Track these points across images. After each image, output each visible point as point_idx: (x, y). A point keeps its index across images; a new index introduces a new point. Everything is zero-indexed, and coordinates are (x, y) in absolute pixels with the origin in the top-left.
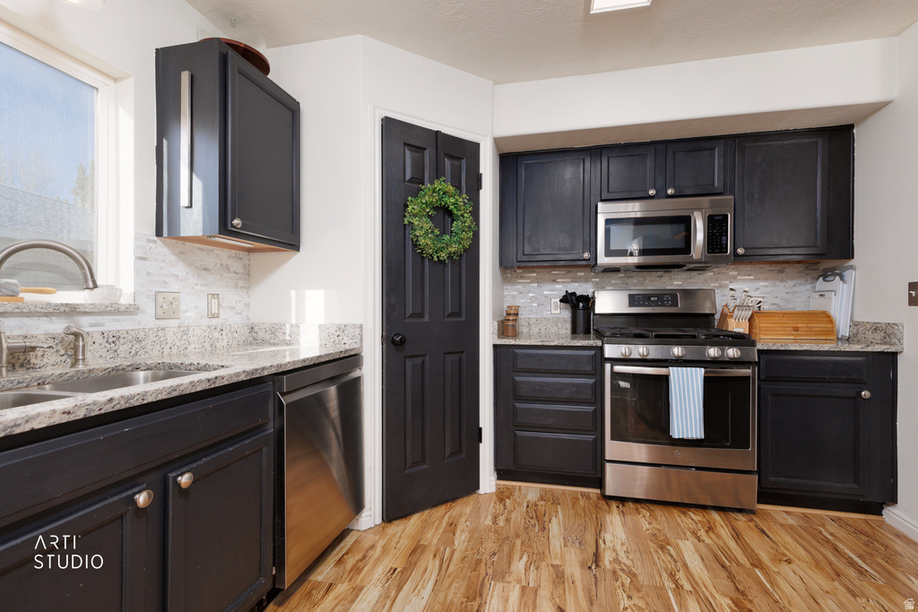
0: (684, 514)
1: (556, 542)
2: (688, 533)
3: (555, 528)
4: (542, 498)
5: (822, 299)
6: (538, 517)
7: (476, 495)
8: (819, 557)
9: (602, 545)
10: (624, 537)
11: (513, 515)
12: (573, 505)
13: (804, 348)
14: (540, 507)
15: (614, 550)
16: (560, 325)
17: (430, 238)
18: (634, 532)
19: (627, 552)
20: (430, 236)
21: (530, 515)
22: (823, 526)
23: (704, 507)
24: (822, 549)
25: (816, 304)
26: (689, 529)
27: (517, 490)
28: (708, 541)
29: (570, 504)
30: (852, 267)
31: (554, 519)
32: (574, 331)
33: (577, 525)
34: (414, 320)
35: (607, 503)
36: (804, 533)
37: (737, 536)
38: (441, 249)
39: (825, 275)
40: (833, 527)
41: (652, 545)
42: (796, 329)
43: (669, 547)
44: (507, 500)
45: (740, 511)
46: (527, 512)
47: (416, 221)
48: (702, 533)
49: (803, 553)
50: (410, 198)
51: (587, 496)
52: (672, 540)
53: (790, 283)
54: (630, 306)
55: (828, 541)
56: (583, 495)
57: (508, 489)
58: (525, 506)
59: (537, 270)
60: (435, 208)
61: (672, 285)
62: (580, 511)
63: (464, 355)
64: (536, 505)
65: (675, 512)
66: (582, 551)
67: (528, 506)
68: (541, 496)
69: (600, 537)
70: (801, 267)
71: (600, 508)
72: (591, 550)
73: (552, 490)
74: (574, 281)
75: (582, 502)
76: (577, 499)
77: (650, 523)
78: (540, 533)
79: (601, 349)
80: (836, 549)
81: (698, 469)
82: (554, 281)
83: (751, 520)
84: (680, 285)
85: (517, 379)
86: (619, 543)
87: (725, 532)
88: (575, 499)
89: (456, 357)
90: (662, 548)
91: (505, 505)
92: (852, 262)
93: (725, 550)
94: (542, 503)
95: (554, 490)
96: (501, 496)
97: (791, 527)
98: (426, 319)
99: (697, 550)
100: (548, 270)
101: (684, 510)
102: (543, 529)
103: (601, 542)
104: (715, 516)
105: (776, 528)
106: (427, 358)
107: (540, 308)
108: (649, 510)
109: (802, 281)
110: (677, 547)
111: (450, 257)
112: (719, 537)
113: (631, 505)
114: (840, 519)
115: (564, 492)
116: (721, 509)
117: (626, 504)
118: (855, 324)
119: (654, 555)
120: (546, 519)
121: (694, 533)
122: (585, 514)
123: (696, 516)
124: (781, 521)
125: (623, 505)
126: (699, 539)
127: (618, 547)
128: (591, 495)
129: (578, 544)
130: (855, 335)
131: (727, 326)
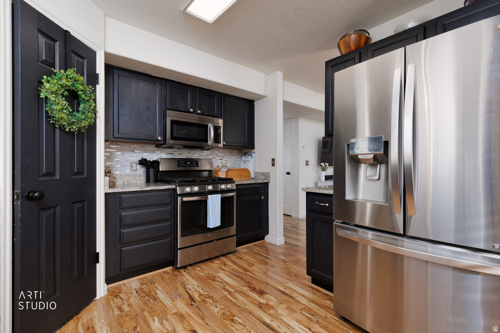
0: (212, 262)
1: (168, 302)
2: (219, 270)
3: (161, 295)
4: (142, 284)
5: (245, 164)
6: (148, 295)
7: (94, 302)
8: (259, 259)
9: (190, 292)
10: (197, 283)
11: (131, 300)
12: (163, 280)
13: (248, 183)
14: (145, 289)
15: (197, 291)
16: (137, 178)
17: (66, 113)
18: (199, 279)
19: (202, 289)
20: (65, 111)
21: (142, 295)
22: (254, 249)
23: (217, 257)
24: (258, 257)
25: (243, 166)
26: (218, 268)
27: (123, 286)
28: (227, 269)
29: (161, 280)
30: (254, 152)
31: (157, 291)
32: (148, 181)
33: (171, 288)
34: (47, 178)
35: (179, 272)
36: (251, 253)
37: (234, 263)
38: (73, 123)
39: (245, 154)
40: (256, 248)
41: (210, 281)
42: (240, 176)
43: (216, 279)
44: (121, 295)
45: (229, 253)
46: (139, 295)
47: (52, 98)
48: (223, 267)
49: (254, 260)
50: (45, 77)
51: (167, 272)
52: (216, 275)
53: (235, 157)
54: (178, 166)
55: (258, 253)
56: (164, 272)
57: (116, 288)
58: (135, 292)
59: (121, 144)
60: (69, 91)
61: (194, 156)
62: (168, 281)
63: (86, 203)
64: (142, 289)
65: (209, 263)
66: (183, 299)
67: (137, 292)
68: (141, 283)
69: (187, 289)
70: (237, 151)
71: (177, 275)
72: (187, 296)
73: (145, 278)
74: (145, 151)
75: (166, 276)
76: (163, 276)
77: (203, 272)
78: (155, 302)
79: (175, 190)
80: (261, 255)
81: (216, 240)
82: (133, 151)
83: (235, 255)
84: (198, 157)
85: (123, 214)
86: (196, 287)
87: (230, 263)
88: (162, 277)
89: (80, 205)
90: (214, 280)
91: (121, 298)
92: (254, 151)
93: (234, 270)
94: (144, 286)
95: (147, 276)
96: (114, 294)
97: (246, 252)
98: (57, 177)
99: (226, 275)
100: (129, 144)
101: (211, 261)
102: (155, 299)
103: (189, 290)
104: (223, 258)
105: (243, 255)
106: (58, 209)
107: (123, 168)
108: (199, 267)
109: (238, 156)
110: (219, 277)
111: (79, 130)
112: (230, 266)
113: (189, 268)
114: (256, 245)
115: (153, 276)
116: (223, 255)
117: (187, 268)
118: (256, 173)
119: (213, 284)
120: (153, 293)
121: (221, 269)
122: (172, 281)
123: (217, 262)
124: (243, 252)
125: (187, 270)
126: (223, 270)
127: (197, 289)
128: (168, 271)
129: (179, 297)
130: (256, 177)
131: (218, 175)
